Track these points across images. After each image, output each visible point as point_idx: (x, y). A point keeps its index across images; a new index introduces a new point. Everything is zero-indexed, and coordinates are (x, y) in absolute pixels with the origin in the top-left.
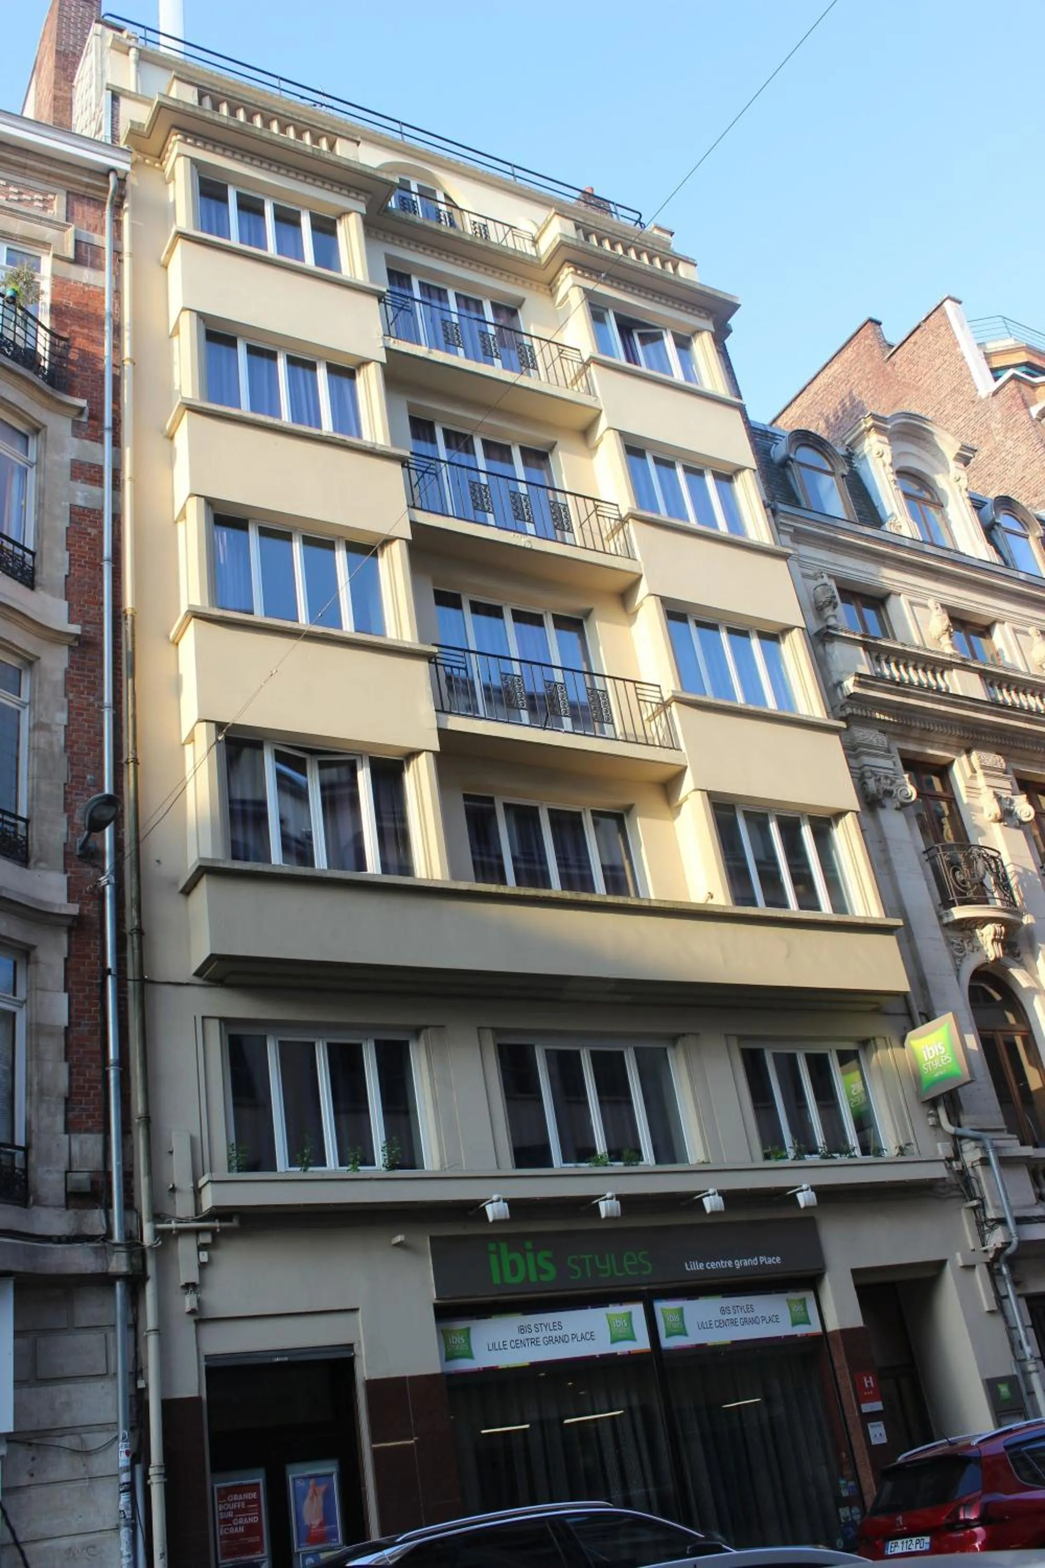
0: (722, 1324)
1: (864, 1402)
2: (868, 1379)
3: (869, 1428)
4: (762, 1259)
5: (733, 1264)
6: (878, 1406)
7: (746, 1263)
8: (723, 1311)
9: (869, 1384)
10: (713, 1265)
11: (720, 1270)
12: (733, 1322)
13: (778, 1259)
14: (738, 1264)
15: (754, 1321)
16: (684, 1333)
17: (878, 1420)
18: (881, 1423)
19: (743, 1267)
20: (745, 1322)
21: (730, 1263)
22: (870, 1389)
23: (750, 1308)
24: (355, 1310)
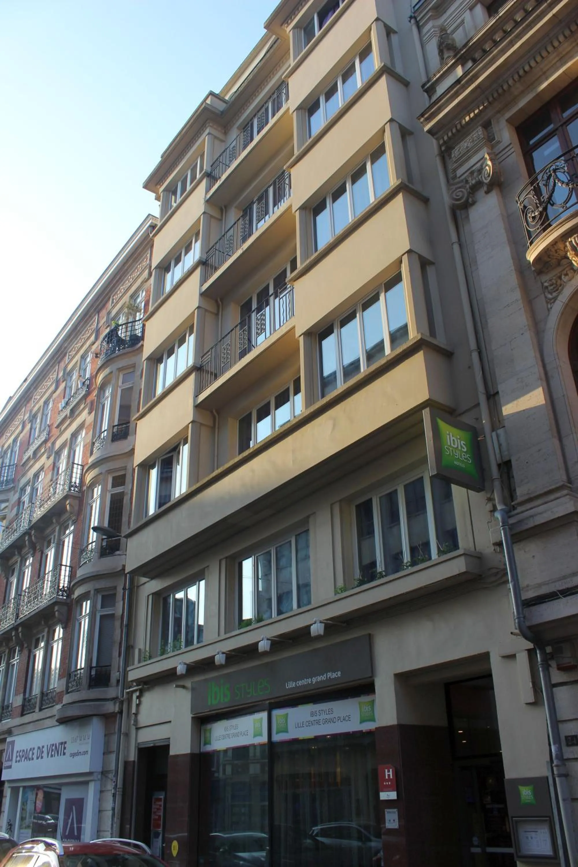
0: (310, 723)
1: (383, 791)
2: (389, 771)
3: (386, 813)
4: (329, 674)
5: (312, 681)
6: (393, 795)
7: (319, 678)
8: (312, 714)
9: (389, 775)
10: (300, 683)
11: (304, 686)
12: (318, 722)
13: (339, 673)
14: (314, 680)
15: (332, 721)
16: (286, 731)
17: (394, 808)
18: (395, 810)
19: (317, 682)
20: (326, 721)
21: (309, 681)
22: (389, 780)
23: (331, 711)
24: (170, 722)
